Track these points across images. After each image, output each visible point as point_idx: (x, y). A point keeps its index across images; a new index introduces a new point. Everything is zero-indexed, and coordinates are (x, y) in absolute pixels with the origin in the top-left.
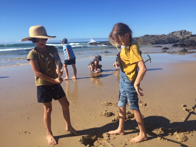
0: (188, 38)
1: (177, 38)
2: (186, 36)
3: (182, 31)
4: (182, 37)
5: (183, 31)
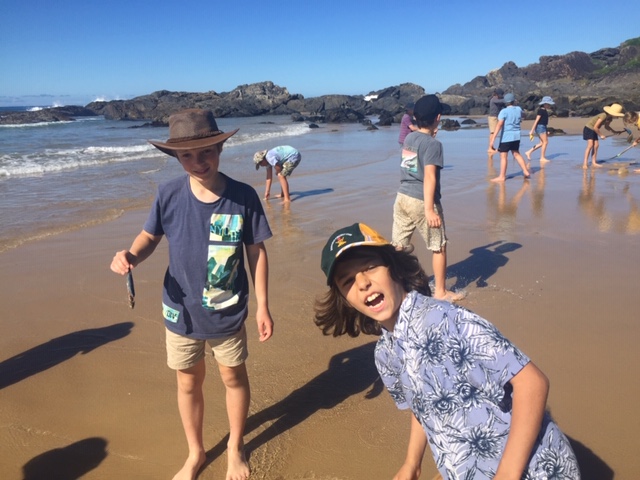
0: (285, 103)
1: (259, 102)
2: (278, 97)
3: (266, 83)
4: (271, 101)
5: (268, 85)
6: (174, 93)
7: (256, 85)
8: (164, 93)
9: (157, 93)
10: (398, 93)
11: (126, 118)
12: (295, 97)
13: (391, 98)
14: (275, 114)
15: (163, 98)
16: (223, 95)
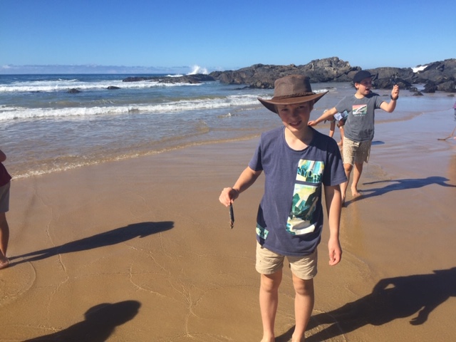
0: (346, 73)
1: (327, 72)
2: (341, 69)
3: (333, 58)
4: (335, 72)
5: (335, 59)
6: (266, 66)
7: (325, 60)
8: (260, 66)
9: (255, 65)
10: (443, 67)
11: (233, 83)
12: (355, 69)
13: (436, 70)
14: (337, 81)
15: (258, 69)
16: (300, 67)
